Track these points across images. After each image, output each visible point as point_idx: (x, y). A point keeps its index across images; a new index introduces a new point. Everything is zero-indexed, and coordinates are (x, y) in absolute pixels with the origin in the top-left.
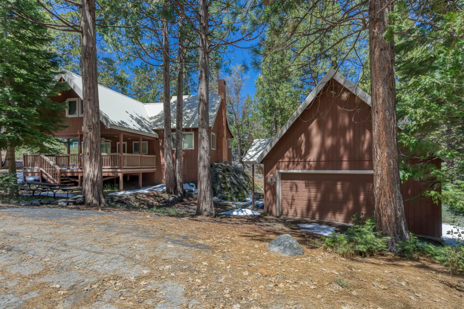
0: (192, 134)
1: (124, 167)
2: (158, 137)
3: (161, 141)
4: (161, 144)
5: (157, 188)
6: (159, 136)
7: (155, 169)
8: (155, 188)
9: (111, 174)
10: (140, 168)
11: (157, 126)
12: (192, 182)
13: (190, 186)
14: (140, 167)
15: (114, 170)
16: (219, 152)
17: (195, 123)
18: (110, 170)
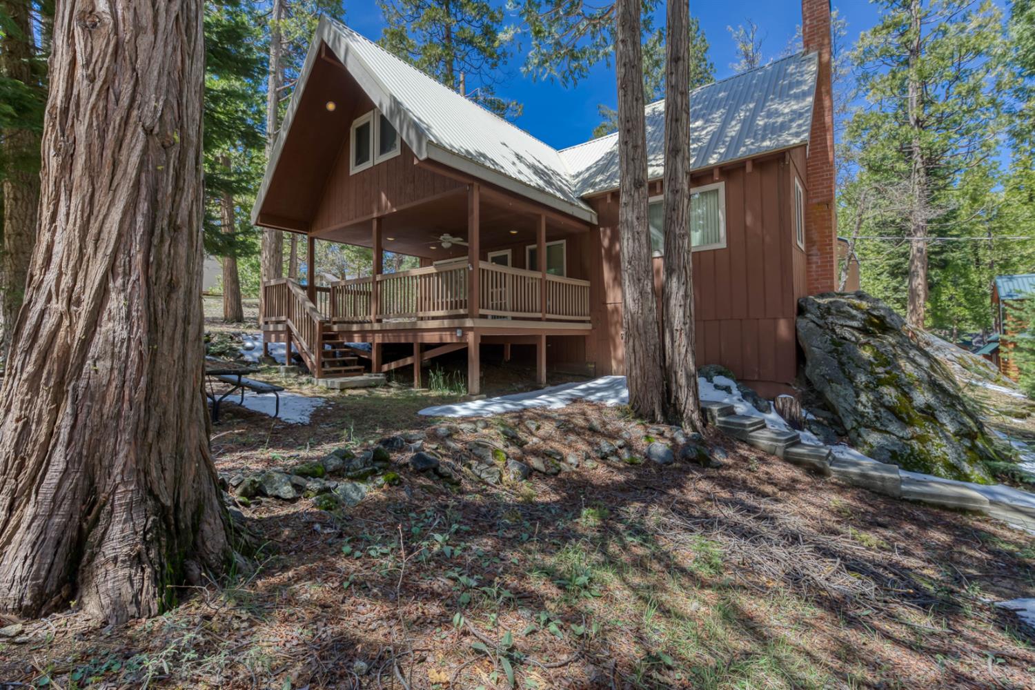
0: (717, 191)
1: (482, 312)
2: (595, 222)
3: (608, 232)
4: (606, 243)
5: (598, 390)
6: (599, 218)
7: (589, 326)
8: (589, 391)
9: (447, 338)
10: (539, 319)
11: (593, 185)
12: (720, 373)
13: (717, 387)
14: (539, 315)
15: (456, 323)
16: (814, 259)
17: (728, 148)
18: (446, 323)
